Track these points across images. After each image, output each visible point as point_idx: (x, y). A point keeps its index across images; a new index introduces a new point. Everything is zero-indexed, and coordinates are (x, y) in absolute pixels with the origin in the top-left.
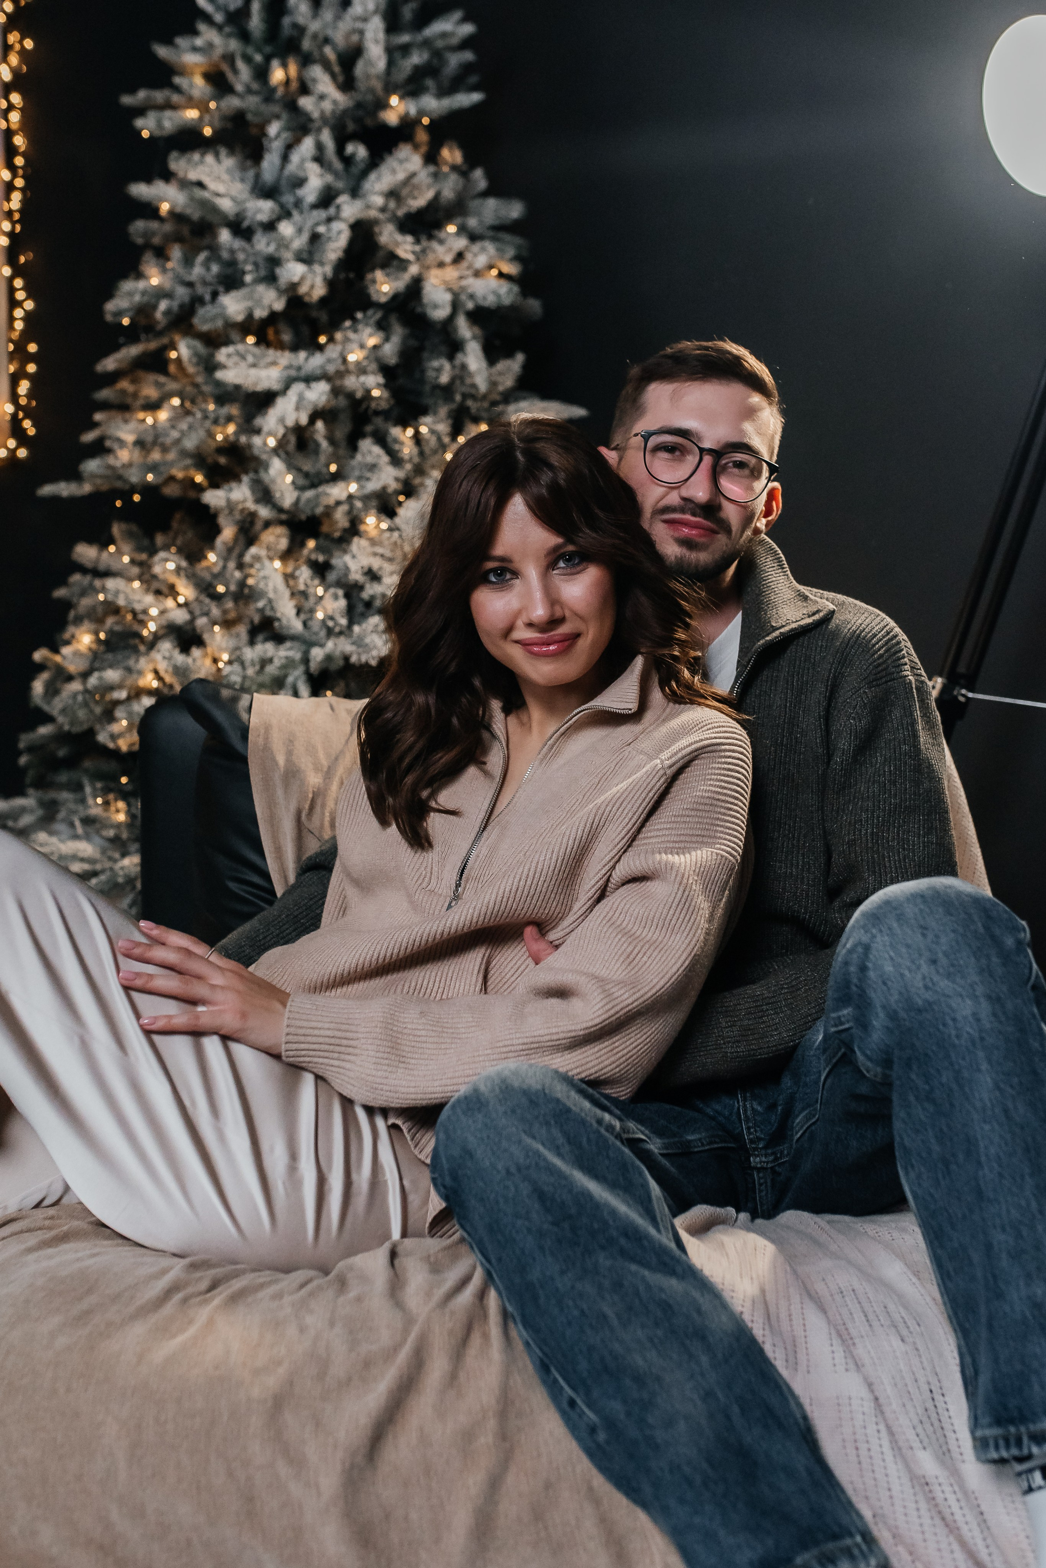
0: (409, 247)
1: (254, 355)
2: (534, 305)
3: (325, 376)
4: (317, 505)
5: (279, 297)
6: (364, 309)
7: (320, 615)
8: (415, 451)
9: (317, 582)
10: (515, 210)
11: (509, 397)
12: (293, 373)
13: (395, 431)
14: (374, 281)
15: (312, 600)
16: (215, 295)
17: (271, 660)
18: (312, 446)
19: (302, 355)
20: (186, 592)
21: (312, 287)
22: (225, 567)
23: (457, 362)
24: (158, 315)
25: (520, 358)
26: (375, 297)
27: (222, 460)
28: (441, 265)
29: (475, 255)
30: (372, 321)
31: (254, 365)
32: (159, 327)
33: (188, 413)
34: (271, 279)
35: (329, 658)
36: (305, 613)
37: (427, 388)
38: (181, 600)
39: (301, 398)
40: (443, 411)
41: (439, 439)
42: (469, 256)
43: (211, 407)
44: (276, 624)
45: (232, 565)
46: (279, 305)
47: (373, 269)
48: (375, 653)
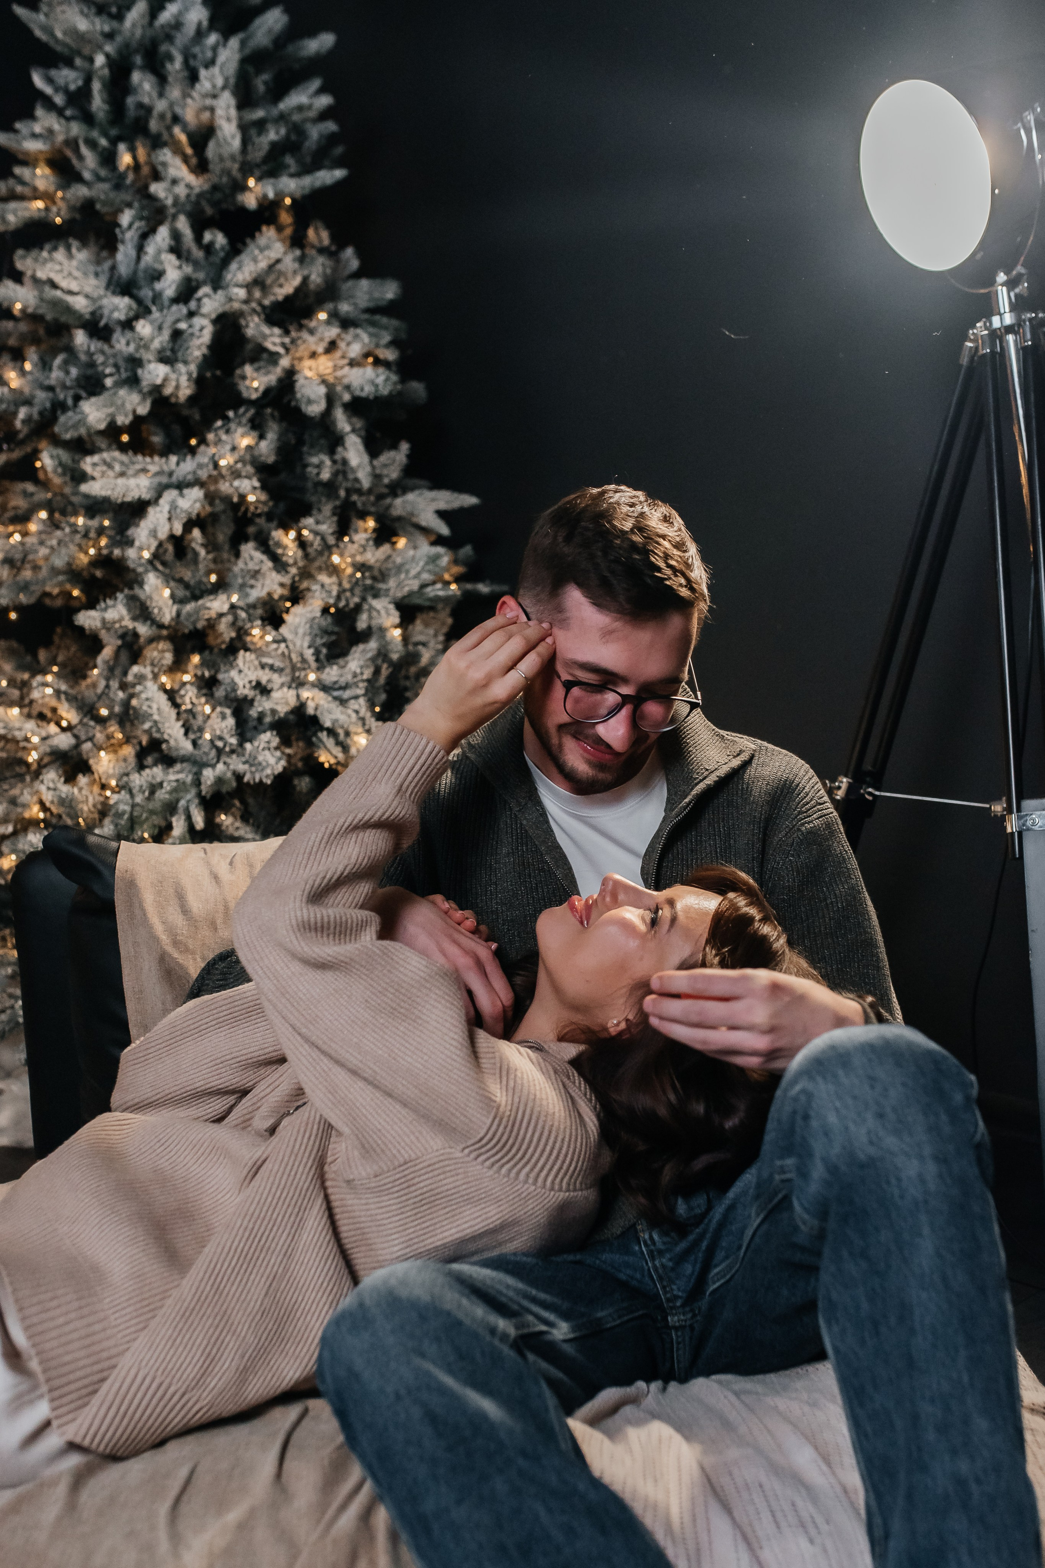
0: (277, 340)
1: (122, 463)
2: (418, 388)
3: (198, 482)
4: (198, 620)
5: (144, 399)
6: (235, 408)
7: (208, 736)
8: (300, 553)
9: (203, 700)
10: (390, 291)
11: (397, 489)
12: (164, 480)
13: (277, 534)
14: (244, 378)
15: (200, 719)
16: (77, 399)
17: (161, 785)
18: (190, 556)
19: (173, 459)
20: (69, 714)
21: (177, 387)
22: (107, 686)
23: (337, 457)
24: (18, 424)
25: (405, 447)
26: (245, 394)
27: (99, 573)
28: (313, 355)
29: (348, 344)
30: (244, 420)
31: (122, 474)
32: (21, 436)
33: (57, 527)
34: (133, 381)
35: (219, 781)
36: (194, 732)
37: (310, 485)
38: (64, 724)
39: (174, 507)
40: (327, 509)
41: (323, 539)
42: (342, 345)
43: (81, 521)
44: (164, 746)
45: (114, 684)
46: (143, 410)
47: (242, 364)
48: (269, 771)
